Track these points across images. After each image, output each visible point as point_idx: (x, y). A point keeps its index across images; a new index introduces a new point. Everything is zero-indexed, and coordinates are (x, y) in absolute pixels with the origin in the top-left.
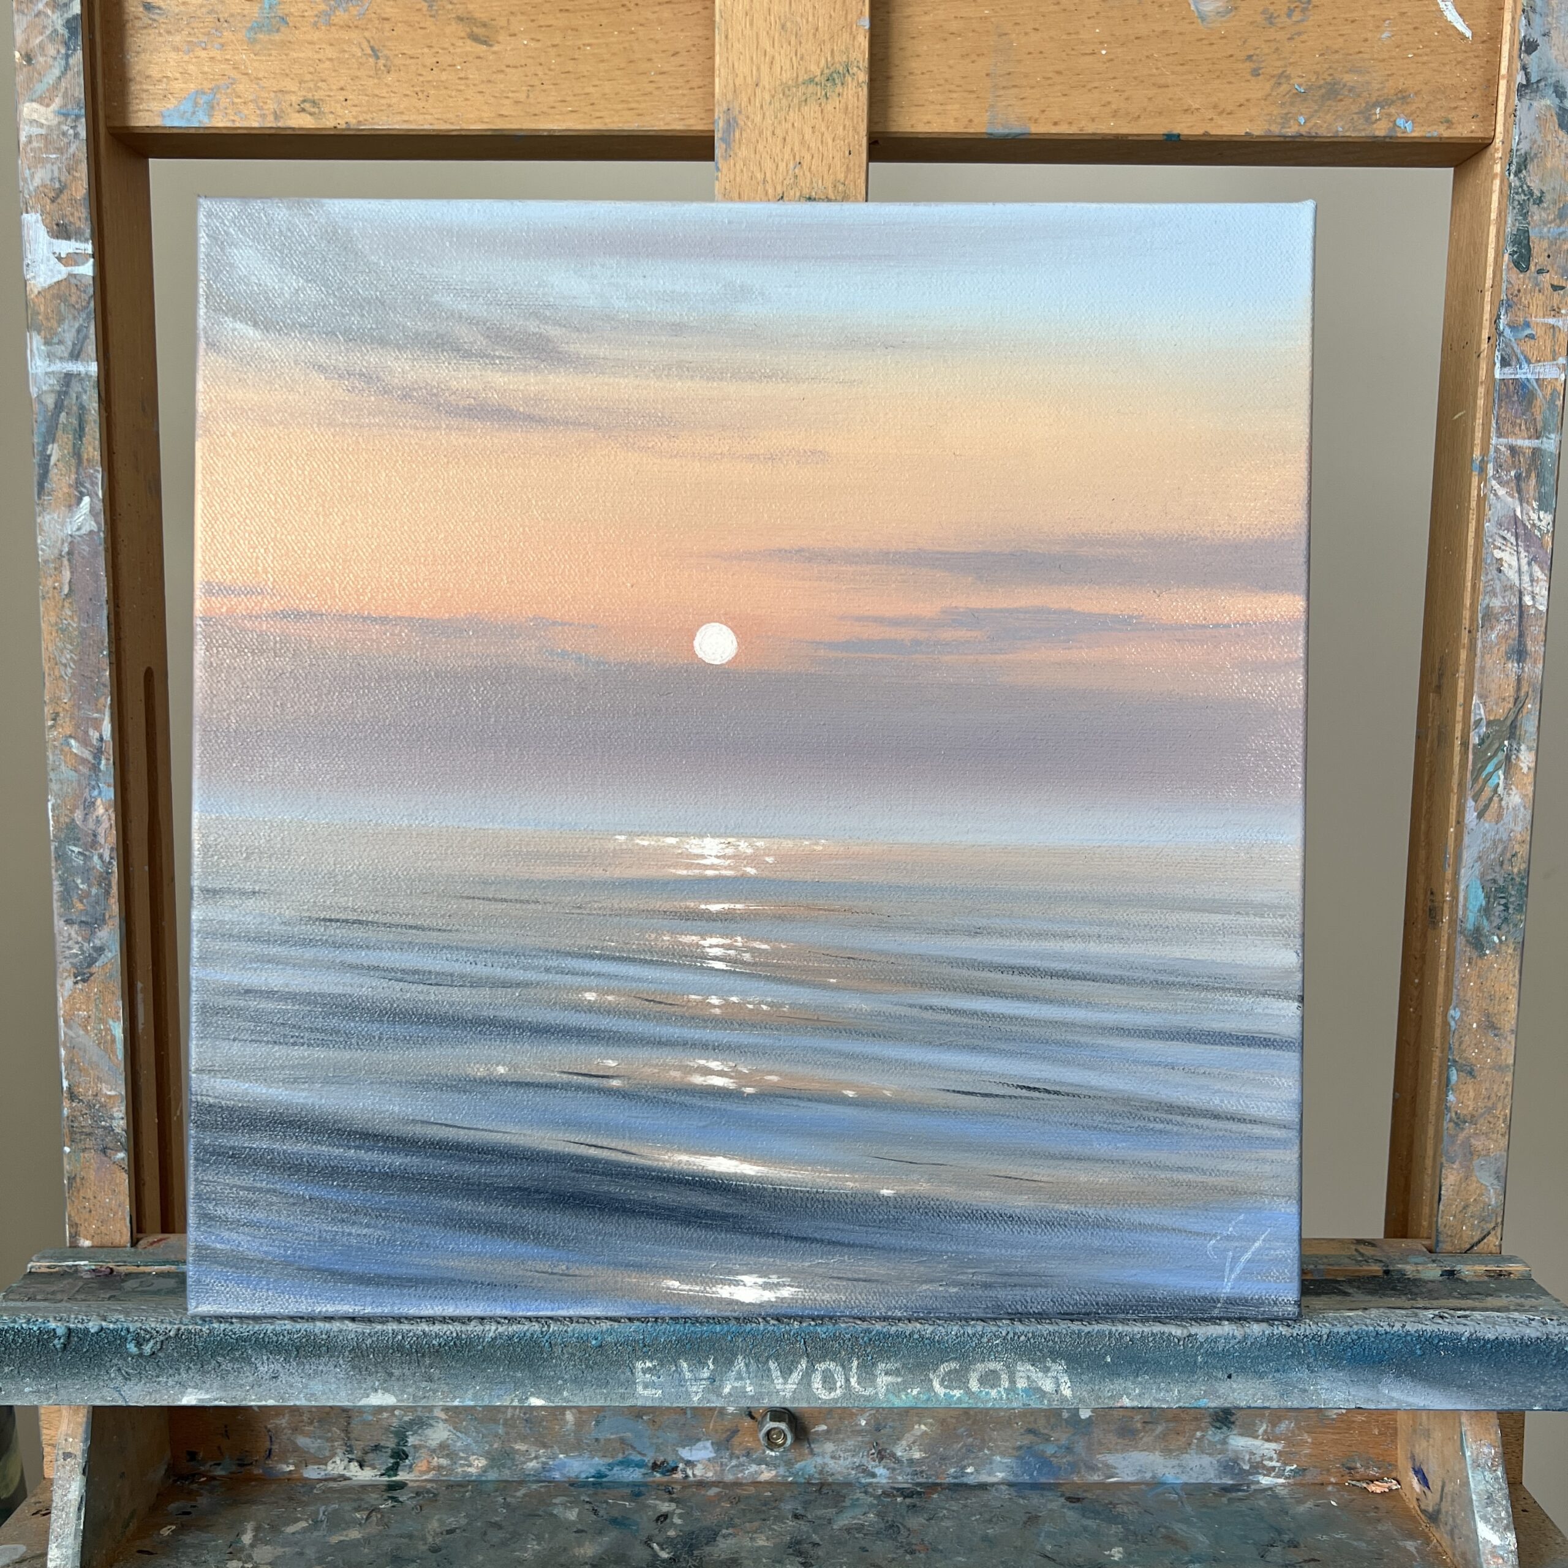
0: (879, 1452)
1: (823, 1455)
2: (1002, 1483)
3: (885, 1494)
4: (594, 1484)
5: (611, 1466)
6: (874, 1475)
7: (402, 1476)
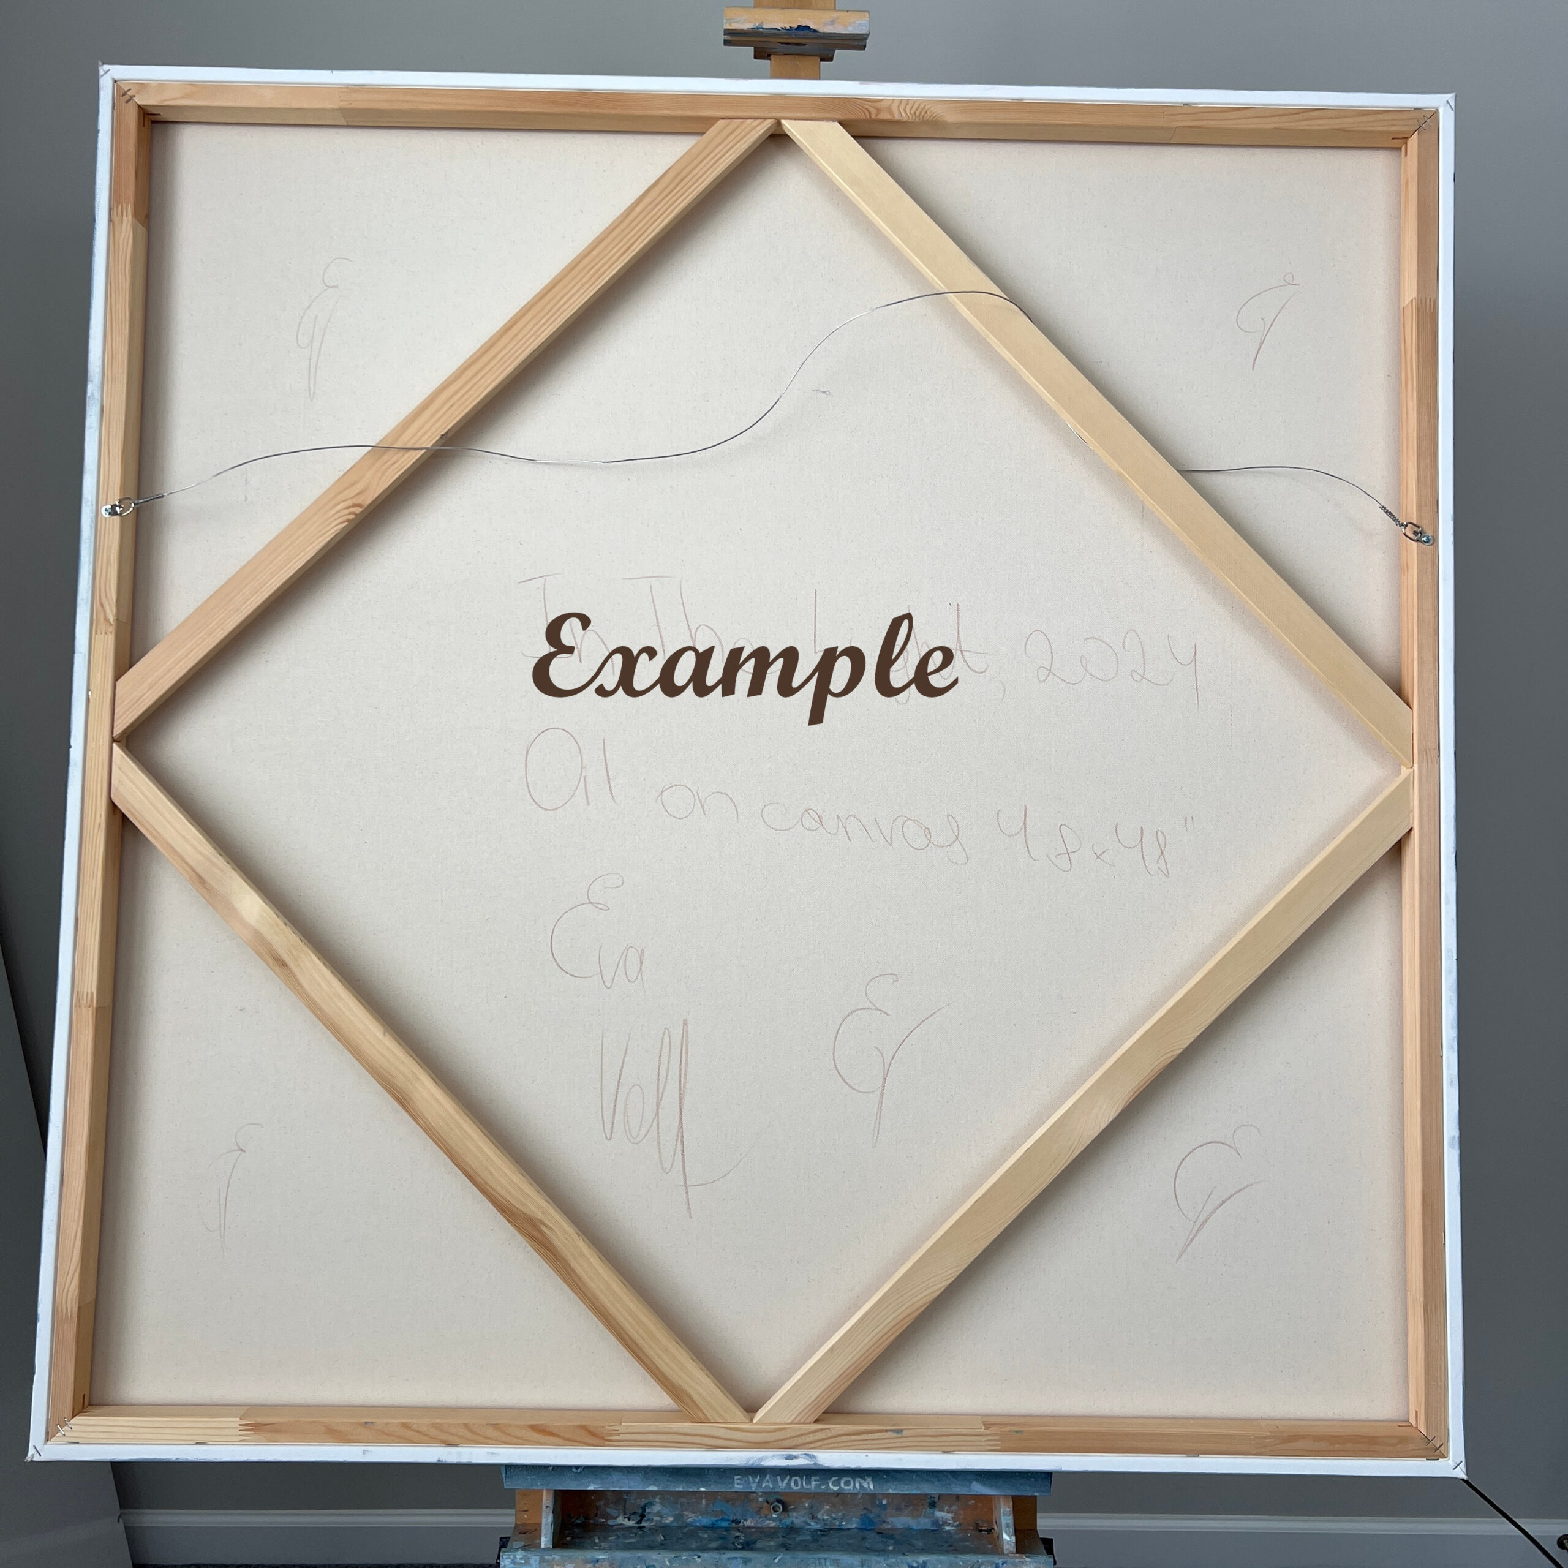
0: (813, 1516)
1: (792, 1516)
2: (856, 1528)
3: (814, 1531)
4: (711, 1527)
5: (717, 1521)
6: (810, 1525)
7: (643, 1524)
